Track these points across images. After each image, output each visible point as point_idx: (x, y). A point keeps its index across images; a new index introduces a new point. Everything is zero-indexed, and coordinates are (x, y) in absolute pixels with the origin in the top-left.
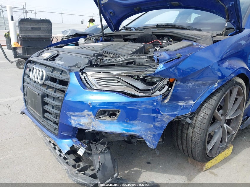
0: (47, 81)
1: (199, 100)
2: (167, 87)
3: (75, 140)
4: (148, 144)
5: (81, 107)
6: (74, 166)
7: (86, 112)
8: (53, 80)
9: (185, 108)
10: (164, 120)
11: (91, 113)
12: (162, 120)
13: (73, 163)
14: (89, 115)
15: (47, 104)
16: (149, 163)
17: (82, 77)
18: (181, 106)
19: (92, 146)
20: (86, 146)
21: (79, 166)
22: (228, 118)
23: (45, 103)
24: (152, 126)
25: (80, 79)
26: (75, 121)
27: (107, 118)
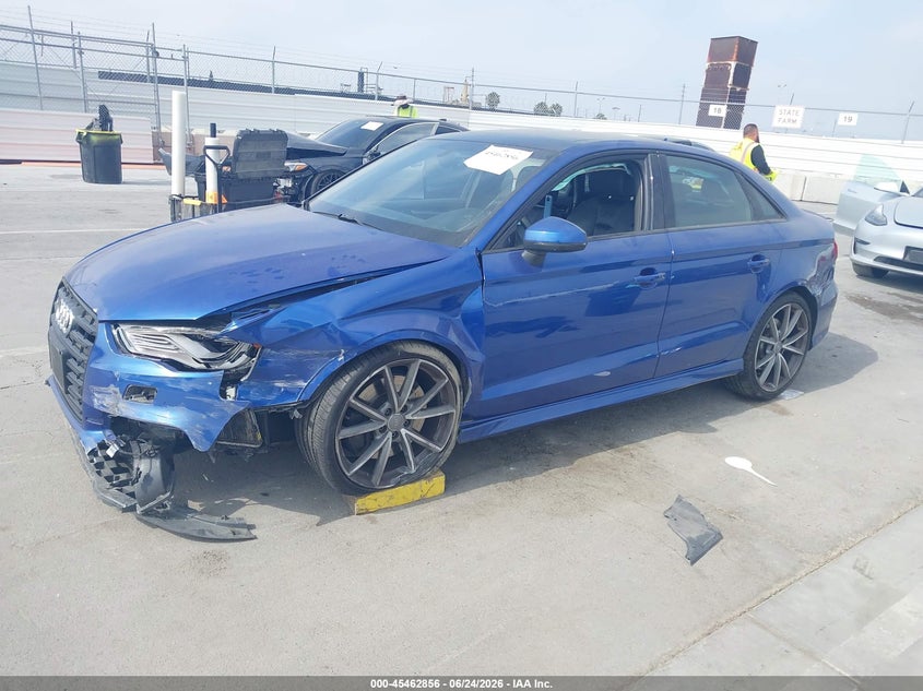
0: (74, 332)
1: (315, 380)
2: (244, 356)
3: (108, 432)
4: (193, 443)
5: (106, 379)
6: (109, 479)
7: (112, 388)
8: (82, 331)
9: (288, 393)
10: (226, 409)
11: (117, 389)
12: (223, 410)
13: (110, 473)
14: (116, 393)
15: (71, 371)
16: (265, 495)
17: (115, 332)
18: (280, 388)
19: (134, 445)
20: (123, 444)
21: (118, 478)
22: (409, 417)
23: (67, 369)
24: (204, 417)
25: (110, 335)
26: (98, 399)
27: (143, 399)
